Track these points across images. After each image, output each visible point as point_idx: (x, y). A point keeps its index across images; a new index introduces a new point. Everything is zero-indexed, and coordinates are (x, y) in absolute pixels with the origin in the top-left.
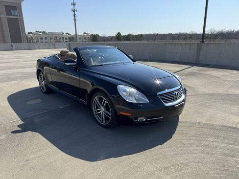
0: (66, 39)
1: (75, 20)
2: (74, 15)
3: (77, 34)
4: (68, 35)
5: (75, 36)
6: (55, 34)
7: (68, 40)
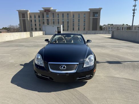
0: (125, 28)
1: (134, 16)
2: (134, 13)
3: (133, 25)
4: (126, 26)
5: (131, 27)
6: (118, 25)
7: (126, 29)
